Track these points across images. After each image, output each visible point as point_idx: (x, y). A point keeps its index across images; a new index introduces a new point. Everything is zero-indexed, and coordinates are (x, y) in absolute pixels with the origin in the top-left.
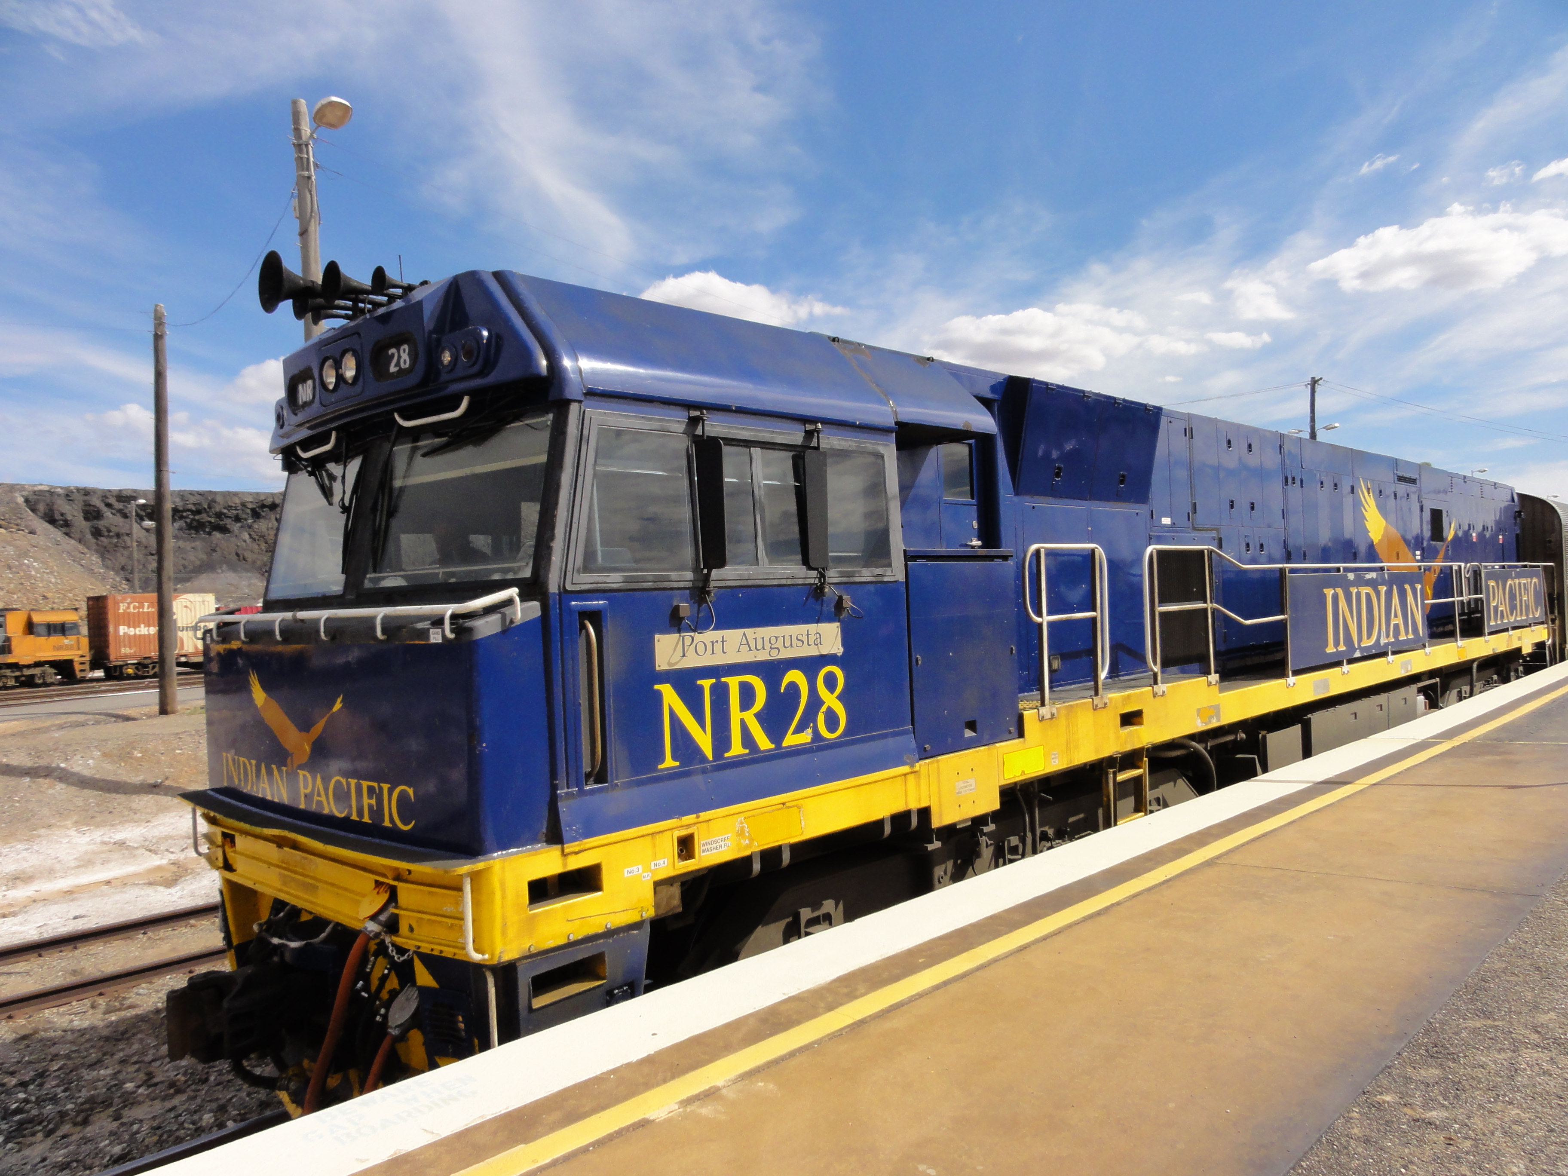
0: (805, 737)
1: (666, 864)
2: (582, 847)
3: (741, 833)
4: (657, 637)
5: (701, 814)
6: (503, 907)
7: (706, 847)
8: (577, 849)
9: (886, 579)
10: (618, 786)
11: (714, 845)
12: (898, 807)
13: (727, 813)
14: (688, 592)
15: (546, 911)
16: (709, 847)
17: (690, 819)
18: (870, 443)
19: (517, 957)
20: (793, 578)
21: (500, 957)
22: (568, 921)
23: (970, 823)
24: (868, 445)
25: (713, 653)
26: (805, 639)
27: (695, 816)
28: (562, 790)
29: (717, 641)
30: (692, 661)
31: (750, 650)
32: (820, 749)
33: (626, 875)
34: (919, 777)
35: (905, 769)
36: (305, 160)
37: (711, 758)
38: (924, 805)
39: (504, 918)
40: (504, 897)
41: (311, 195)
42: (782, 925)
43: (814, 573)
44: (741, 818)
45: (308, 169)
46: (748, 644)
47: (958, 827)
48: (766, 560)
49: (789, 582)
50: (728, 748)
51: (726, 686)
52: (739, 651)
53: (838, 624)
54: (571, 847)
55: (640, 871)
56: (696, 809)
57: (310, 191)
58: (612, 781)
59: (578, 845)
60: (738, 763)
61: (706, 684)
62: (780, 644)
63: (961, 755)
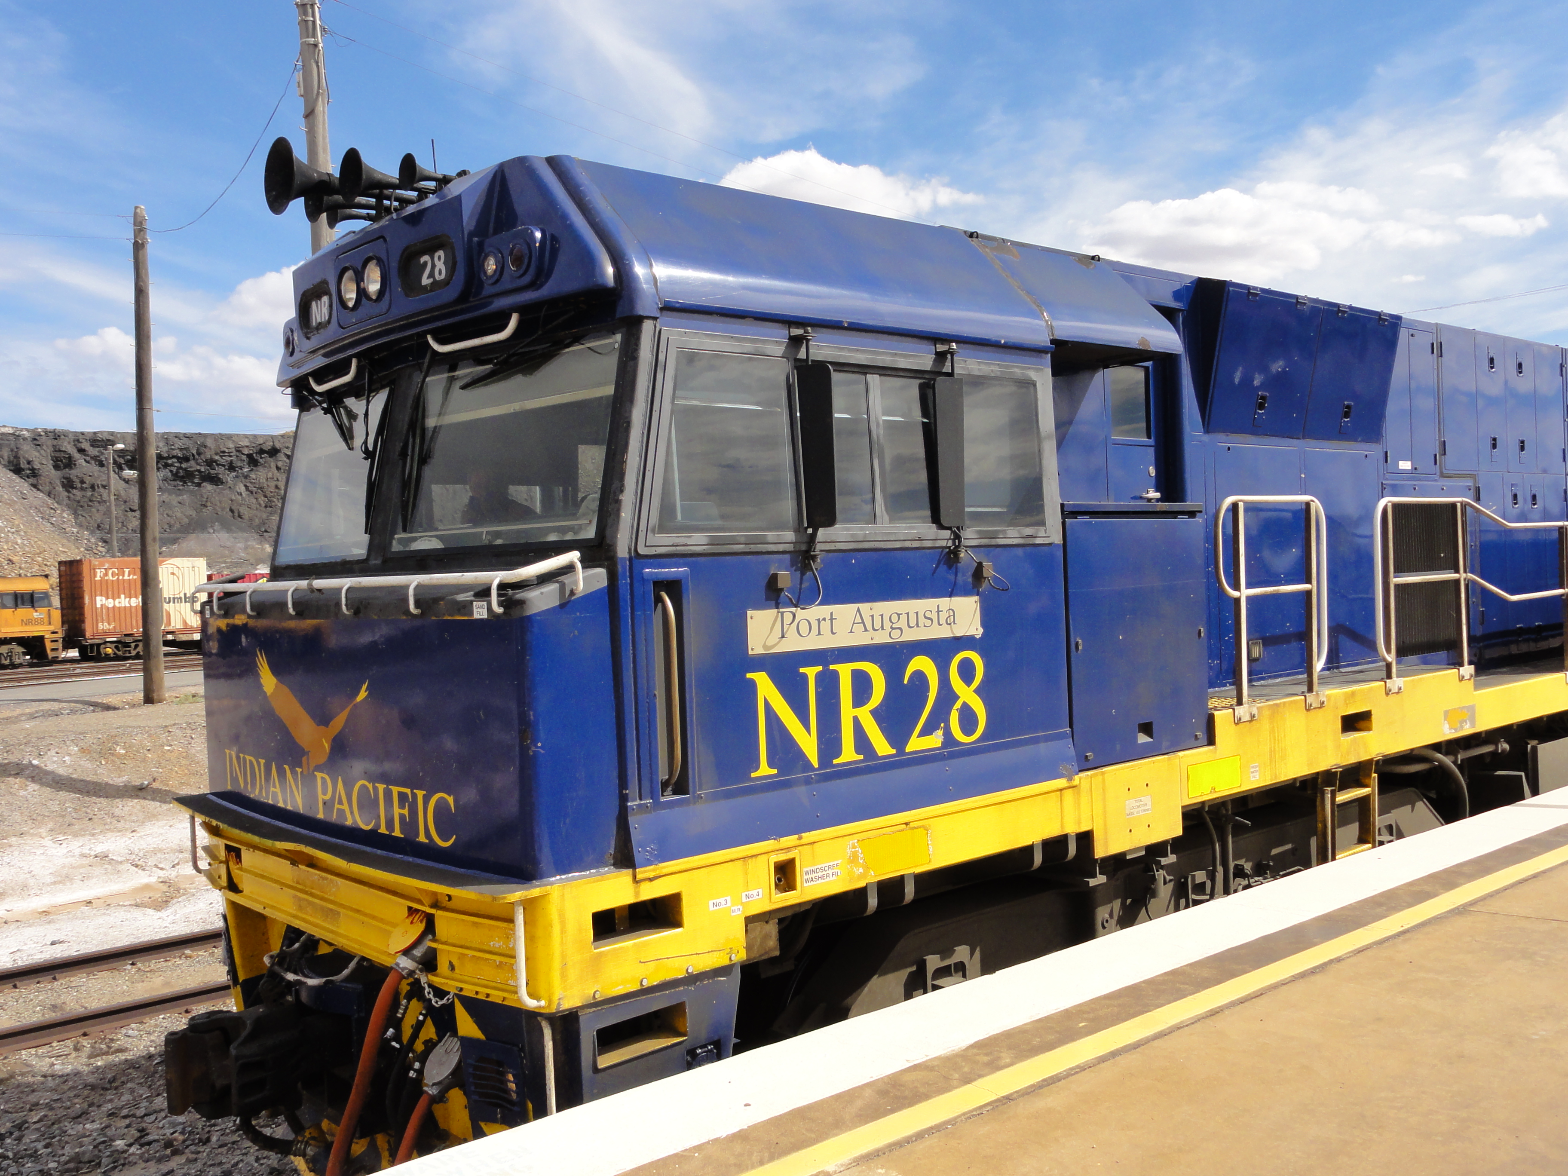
0: (935, 741)
1: (760, 896)
2: (657, 873)
3: (853, 859)
4: (750, 613)
5: (803, 834)
6: (562, 943)
7: (810, 876)
8: (651, 875)
9: (1038, 541)
10: (702, 798)
11: (820, 874)
12: (1052, 831)
13: (835, 835)
14: (787, 556)
15: (614, 950)
16: (813, 875)
17: (789, 840)
18: (1017, 367)
19: (580, 1004)
20: (920, 539)
21: (559, 1004)
22: (640, 962)
23: (1143, 853)
24: (1016, 370)
25: (819, 634)
26: (934, 617)
27: (796, 836)
28: (632, 801)
29: (824, 619)
30: (793, 644)
31: (866, 630)
32: (952, 756)
33: (711, 908)
34: (1079, 793)
35: (1061, 783)
36: (310, 23)
37: (816, 765)
38: (1084, 828)
39: (563, 956)
40: (563, 931)
41: (318, 66)
42: (903, 975)
43: (947, 534)
44: (854, 840)
45: (314, 35)
46: (863, 622)
47: (1128, 857)
48: (886, 517)
49: (916, 544)
50: (838, 754)
51: (835, 675)
52: (851, 632)
53: (976, 598)
54: (645, 872)
55: (729, 904)
56: (798, 829)
57: (317, 63)
58: (694, 792)
59: (654, 870)
60: (850, 771)
61: (811, 672)
62: (903, 623)
63: (1132, 766)
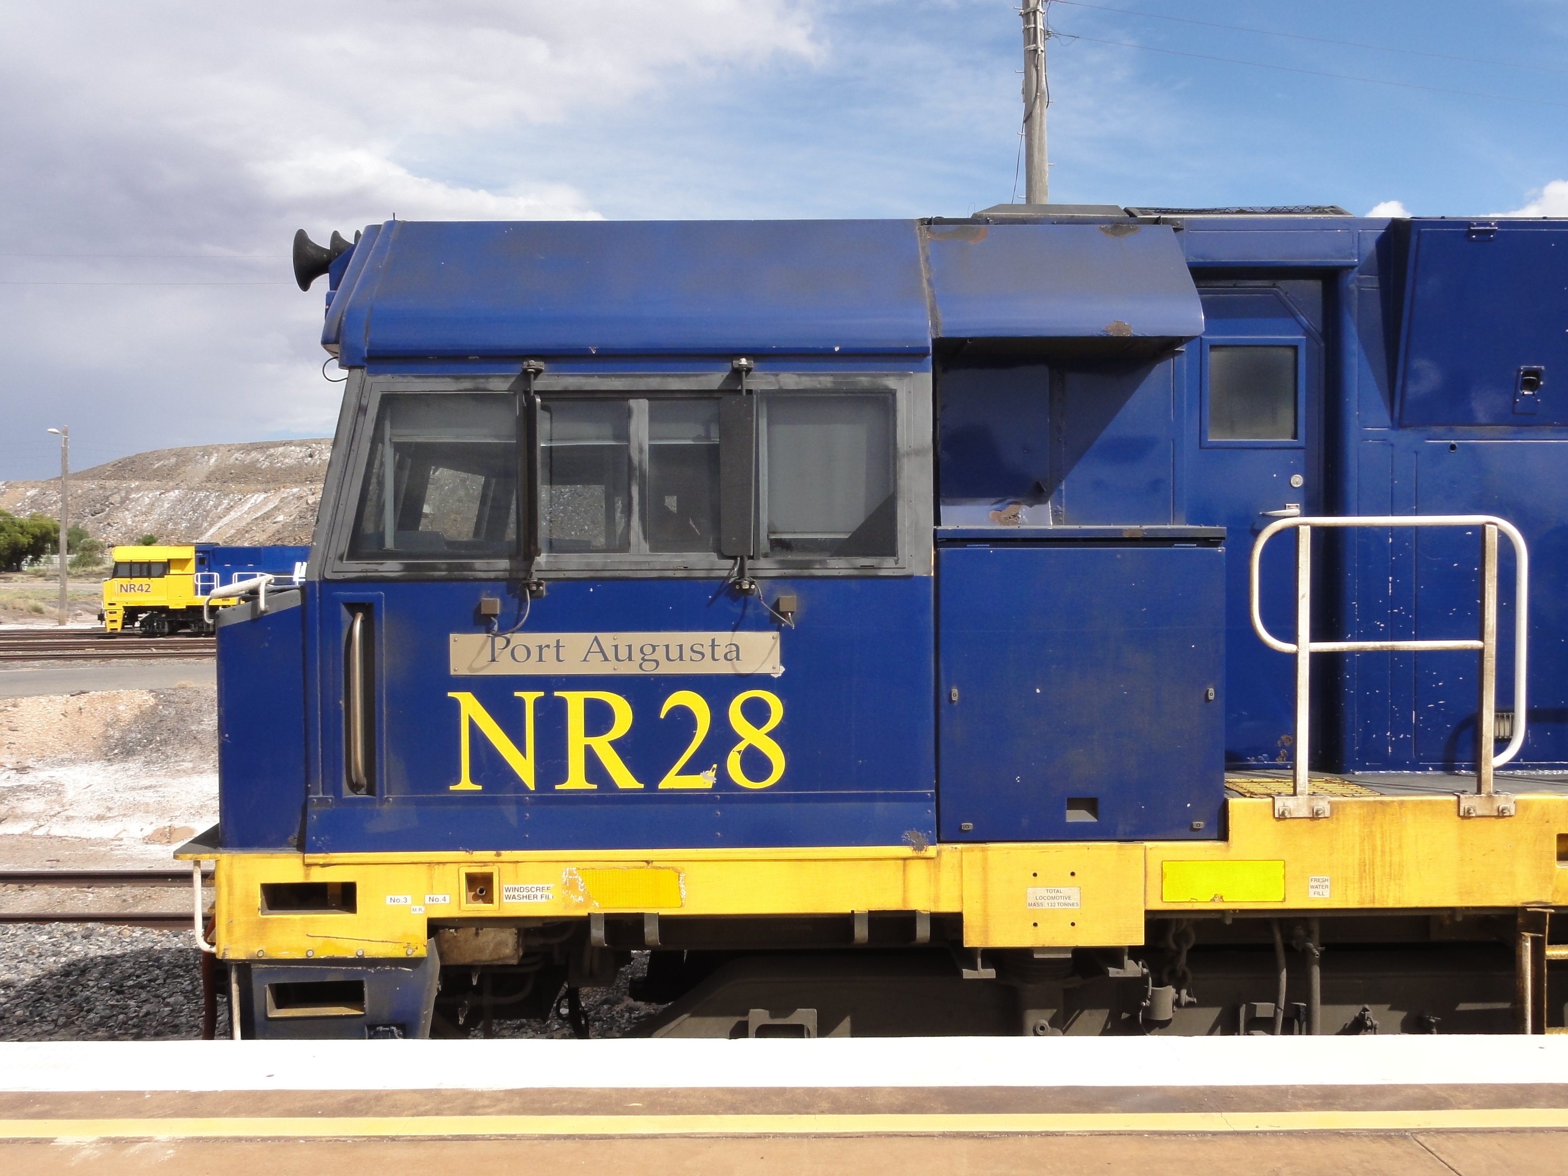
0: (705, 781)
1: (448, 901)
2: (327, 861)
3: (571, 885)
4: (452, 636)
5: (503, 852)
6: (229, 903)
7: (511, 893)
8: (321, 862)
9: (883, 573)
10: (389, 801)
11: (525, 894)
12: (890, 901)
13: (545, 858)
14: (504, 583)
15: (282, 919)
16: (516, 894)
17: (488, 855)
20: (686, 568)
22: (307, 935)
23: (1070, 956)
24: (863, 379)
25: (541, 660)
26: (708, 652)
27: (494, 852)
28: (314, 794)
29: (548, 646)
30: (505, 667)
31: (606, 659)
32: (725, 799)
33: (388, 902)
34: (938, 867)
35: (905, 851)
36: (1032, 30)
37: (531, 786)
38: (947, 906)
39: (230, 915)
40: (230, 894)
41: (1037, 70)
43: (729, 563)
44: (573, 867)
45: (1035, 41)
46: (602, 651)
47: (1036, 956)
48: (645, 547)
49: (679, 574)
50: (564, 778)
51: (563, 702)
52: (585, 660)
53: (776, 634)
54: (314, 858)
55: (409, 902)
56: (499, 845)
58: (382, 794)
59: (323, 858)
60: (576, 798)
61: (530, 698)
62: (660, 654)
63: (1044, 848)
